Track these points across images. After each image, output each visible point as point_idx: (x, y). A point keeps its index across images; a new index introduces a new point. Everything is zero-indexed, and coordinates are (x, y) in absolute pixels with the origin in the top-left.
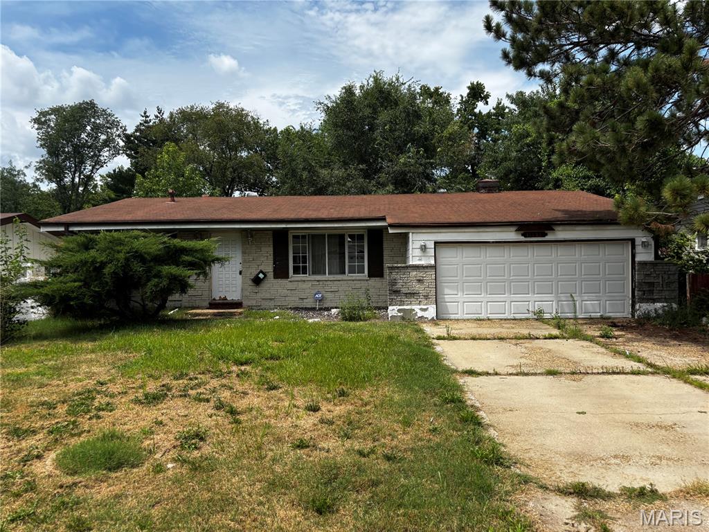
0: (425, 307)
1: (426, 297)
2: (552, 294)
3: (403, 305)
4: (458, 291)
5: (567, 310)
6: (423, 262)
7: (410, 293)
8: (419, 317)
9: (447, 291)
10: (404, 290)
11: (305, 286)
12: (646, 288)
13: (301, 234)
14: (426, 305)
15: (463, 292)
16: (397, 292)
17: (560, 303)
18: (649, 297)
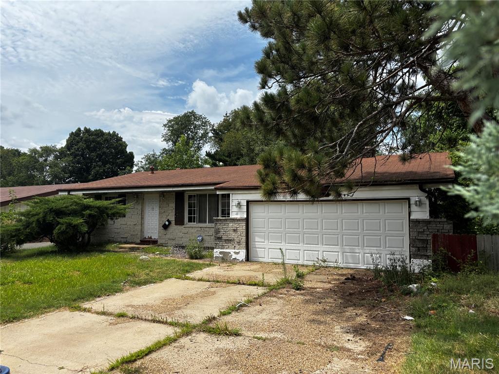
0: (237, 251)
1: (239, 243)
2: (338, 245)
3: (224, 249)
4: (265, 240)
5: (350, 261)
6: (238, 217)
7: (227, 240)
8: (233, 259)
9: (257, 239)
10: (224, 238)
11: (193, 230)
12: (420, 245)
13: (193, 194)
14: (238, 249)
15: (269, 241)
16: (220, 238)
17: (345, 254)
18: (422, 254)
